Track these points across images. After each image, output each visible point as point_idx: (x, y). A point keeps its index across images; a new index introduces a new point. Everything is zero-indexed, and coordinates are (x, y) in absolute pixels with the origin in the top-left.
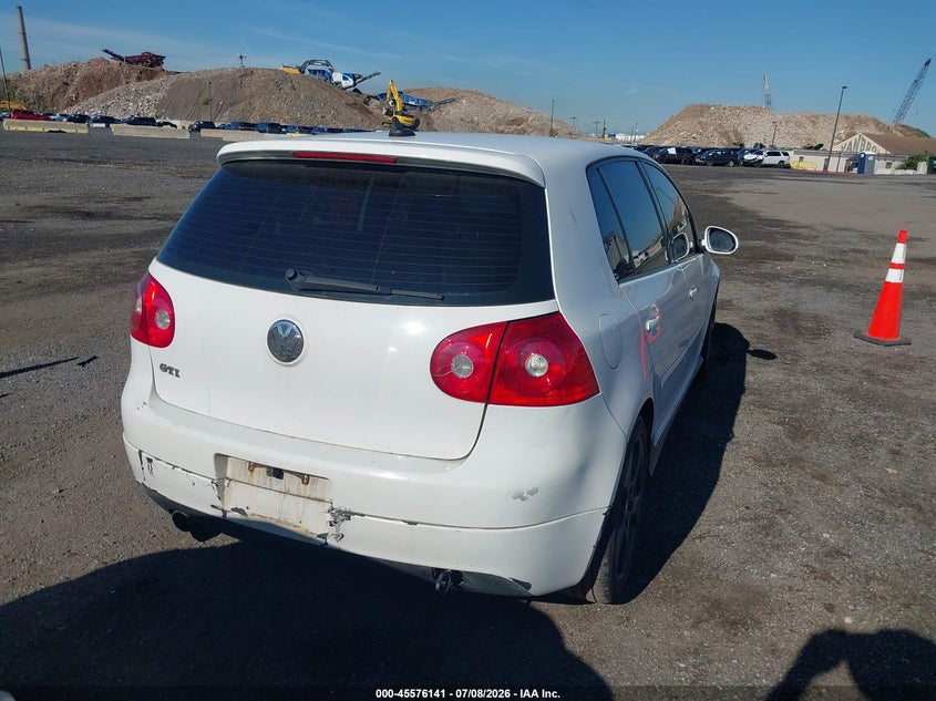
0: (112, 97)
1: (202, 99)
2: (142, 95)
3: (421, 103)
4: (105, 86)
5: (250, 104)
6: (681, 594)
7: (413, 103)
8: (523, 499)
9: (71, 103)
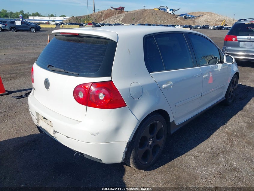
0: (111, 19)
1: (133, 18)
2: (118, 18)
3: (192, 17)
4: (110, 16)
5: (145, 19)
6: (168, 172)
7: (190, 17)
8: (94, 135)
9: (102, 21)
